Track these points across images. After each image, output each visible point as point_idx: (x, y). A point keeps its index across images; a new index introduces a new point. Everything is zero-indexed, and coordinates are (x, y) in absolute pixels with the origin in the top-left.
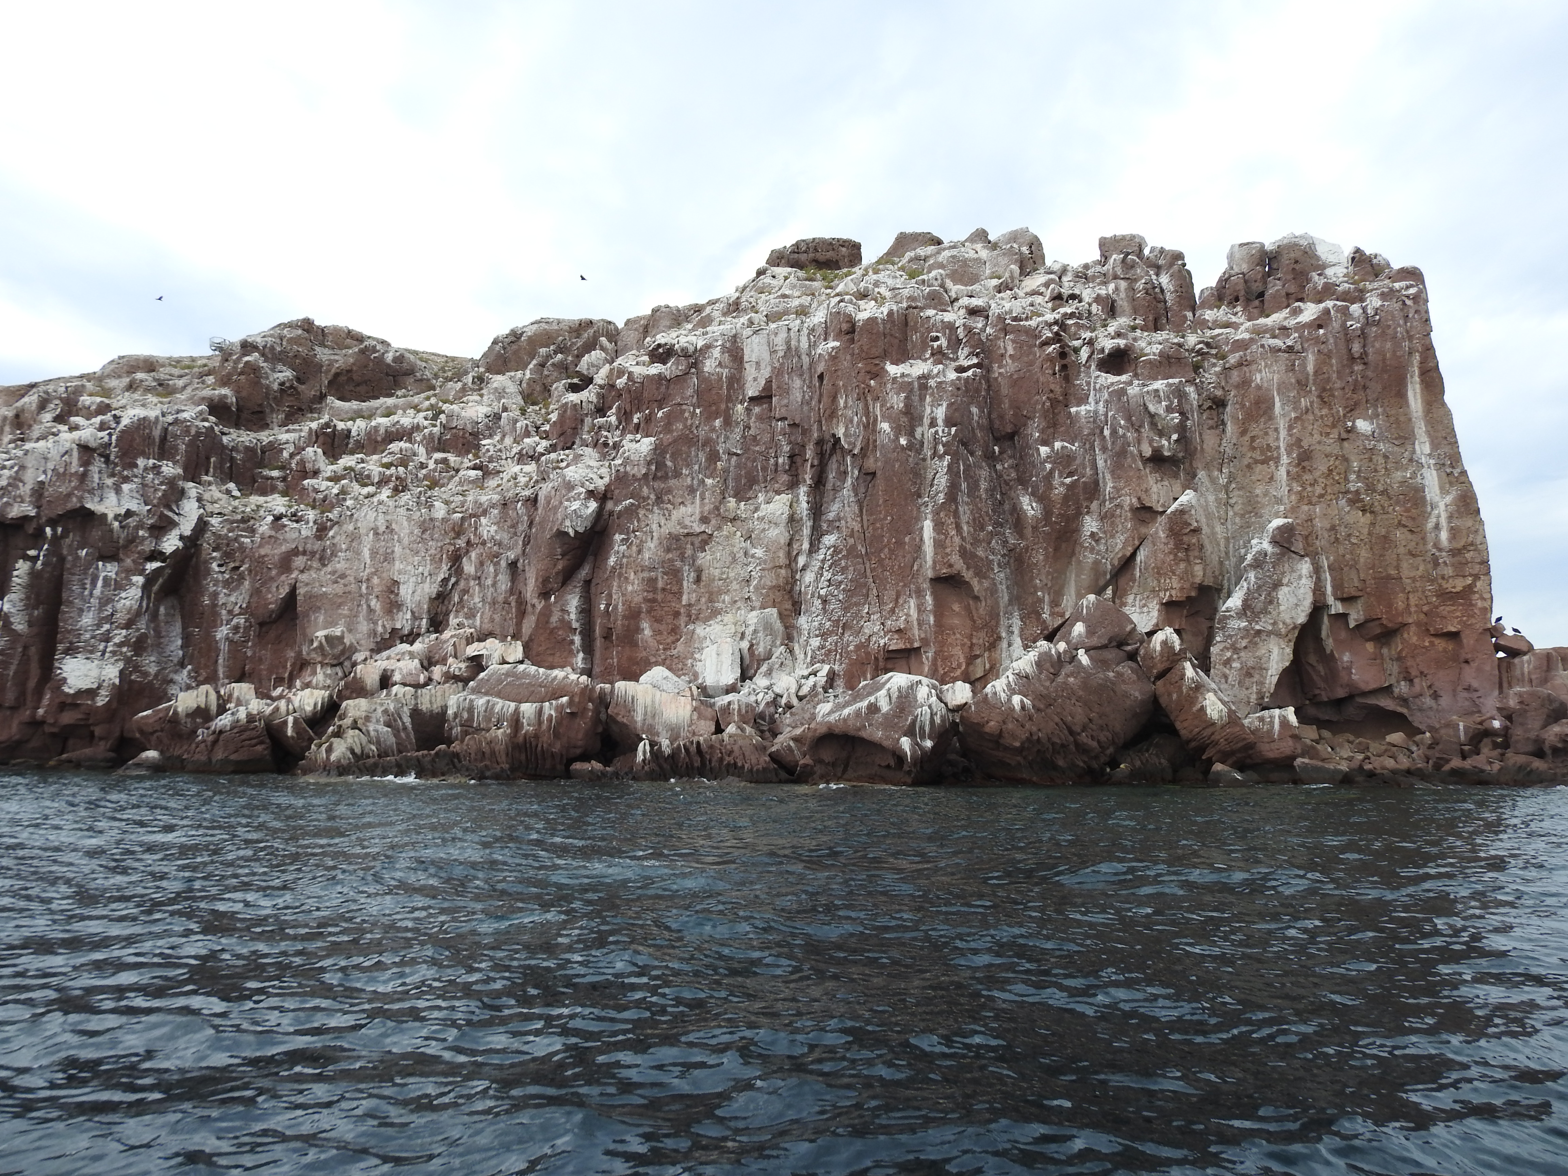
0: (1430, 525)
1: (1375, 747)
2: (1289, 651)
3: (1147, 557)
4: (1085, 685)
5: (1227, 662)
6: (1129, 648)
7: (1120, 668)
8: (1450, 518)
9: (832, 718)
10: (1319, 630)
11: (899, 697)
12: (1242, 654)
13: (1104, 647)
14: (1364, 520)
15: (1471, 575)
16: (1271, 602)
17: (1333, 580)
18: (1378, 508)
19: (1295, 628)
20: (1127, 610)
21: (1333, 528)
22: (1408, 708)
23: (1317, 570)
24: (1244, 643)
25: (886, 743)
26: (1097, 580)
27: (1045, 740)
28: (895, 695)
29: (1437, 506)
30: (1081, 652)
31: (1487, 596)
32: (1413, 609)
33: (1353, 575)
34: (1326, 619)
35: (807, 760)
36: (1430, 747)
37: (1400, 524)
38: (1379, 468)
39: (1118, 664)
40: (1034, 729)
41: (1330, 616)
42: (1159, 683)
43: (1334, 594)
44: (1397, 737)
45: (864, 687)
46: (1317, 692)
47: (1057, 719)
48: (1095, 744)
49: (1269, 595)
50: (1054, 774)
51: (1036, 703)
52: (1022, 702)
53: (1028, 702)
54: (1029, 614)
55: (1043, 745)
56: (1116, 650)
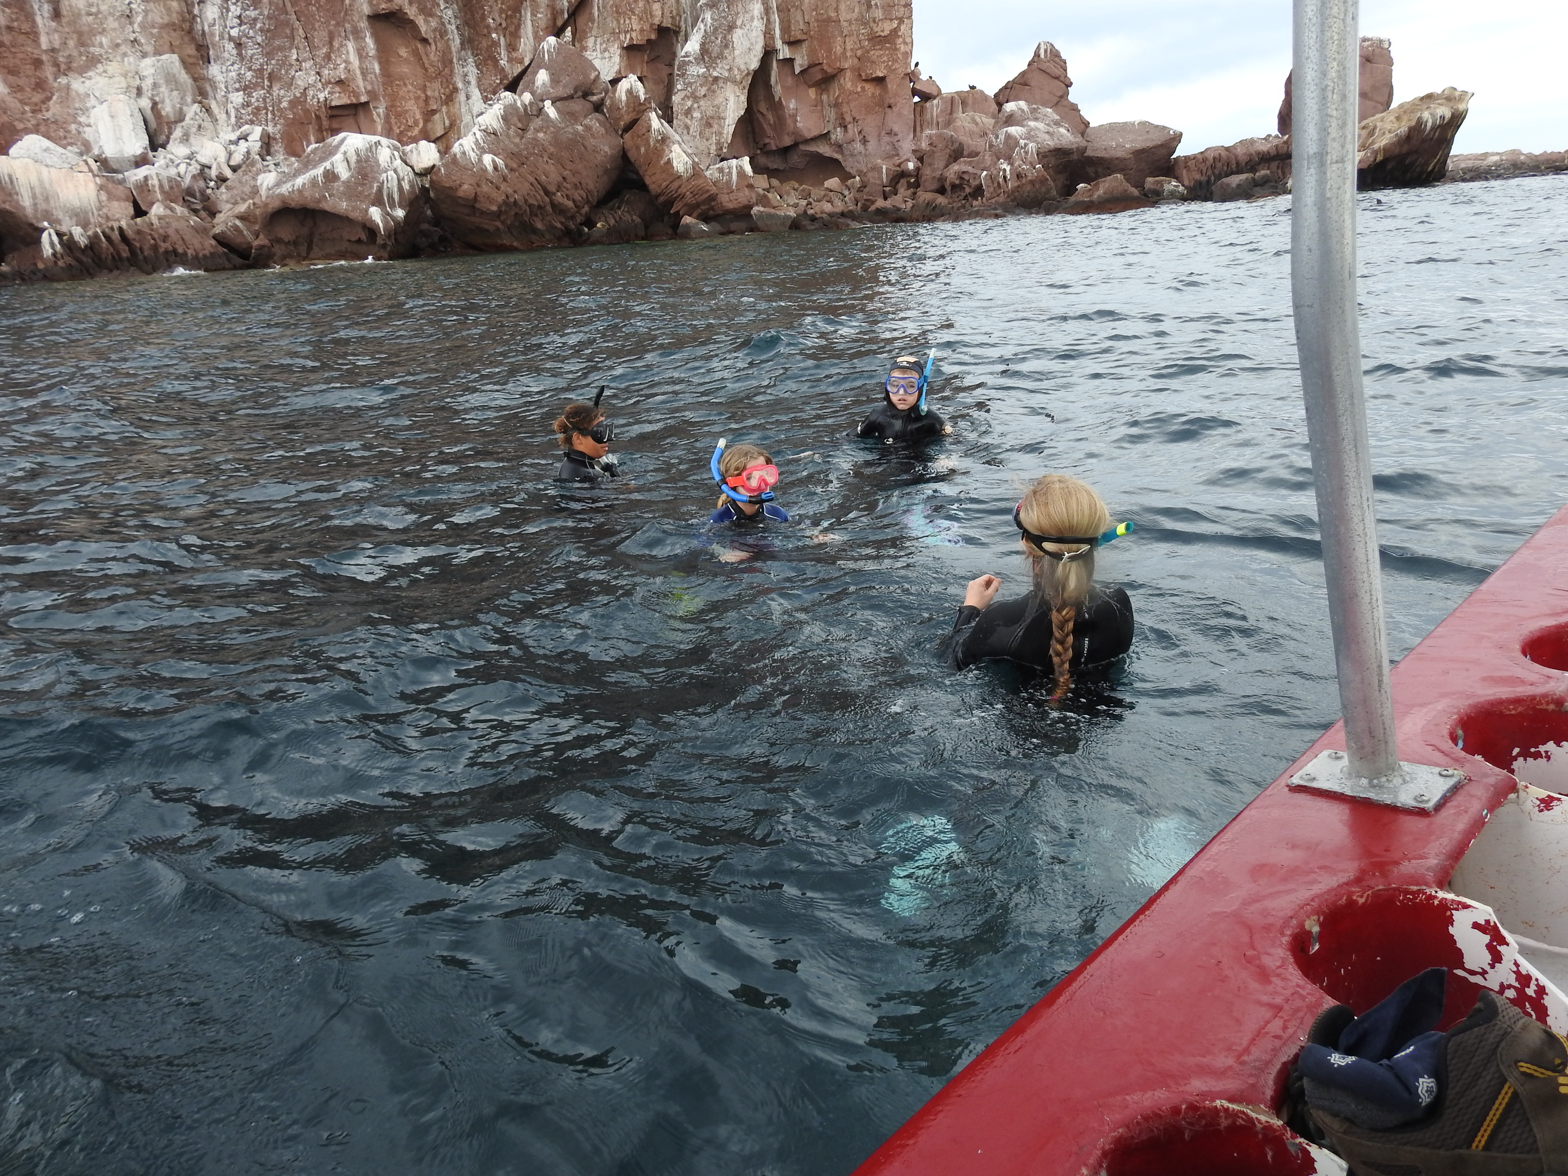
1: (816, 192)
2: (743, 98)
4: (556, 141)
5: (688, 112)
6: (595, 98)
7: (587, 121)
9: (285, 189)
10: (769, 76)
11: (359, 161)
12: (702, 103)
13: (571, 97)
15: (897, 18)
16: (726, 46)
17: (781, 22)
19: (748, 74)
20: (589, 55)
22: (842, 153)
23: (767, 10)
24: (703, 91)
25: (355, 215)
26: (554, 19)
27: (521, 203)
28: (353, 159)
30: (547, 103)
31: (908, 40)
32: (849, 54)
33: (799, 18)
34: (775, 65)
35: (262, 240)
36: (860, 190)
39: (586, 117)
40: (510, 191)
41: (778, 61)
42: (627, 136)
43: (782, 38)
44: (833, 182)
45: (314, 151)
46: (767, 141)
47: (532, 179)
48: (570, 204)
49: (725, 38)
50: (534, 237)
51: (509, 162)
52: (494, 161)
53: (500, 162)
54: (485, 60)
55: (520, 207)
56: (582, 101)
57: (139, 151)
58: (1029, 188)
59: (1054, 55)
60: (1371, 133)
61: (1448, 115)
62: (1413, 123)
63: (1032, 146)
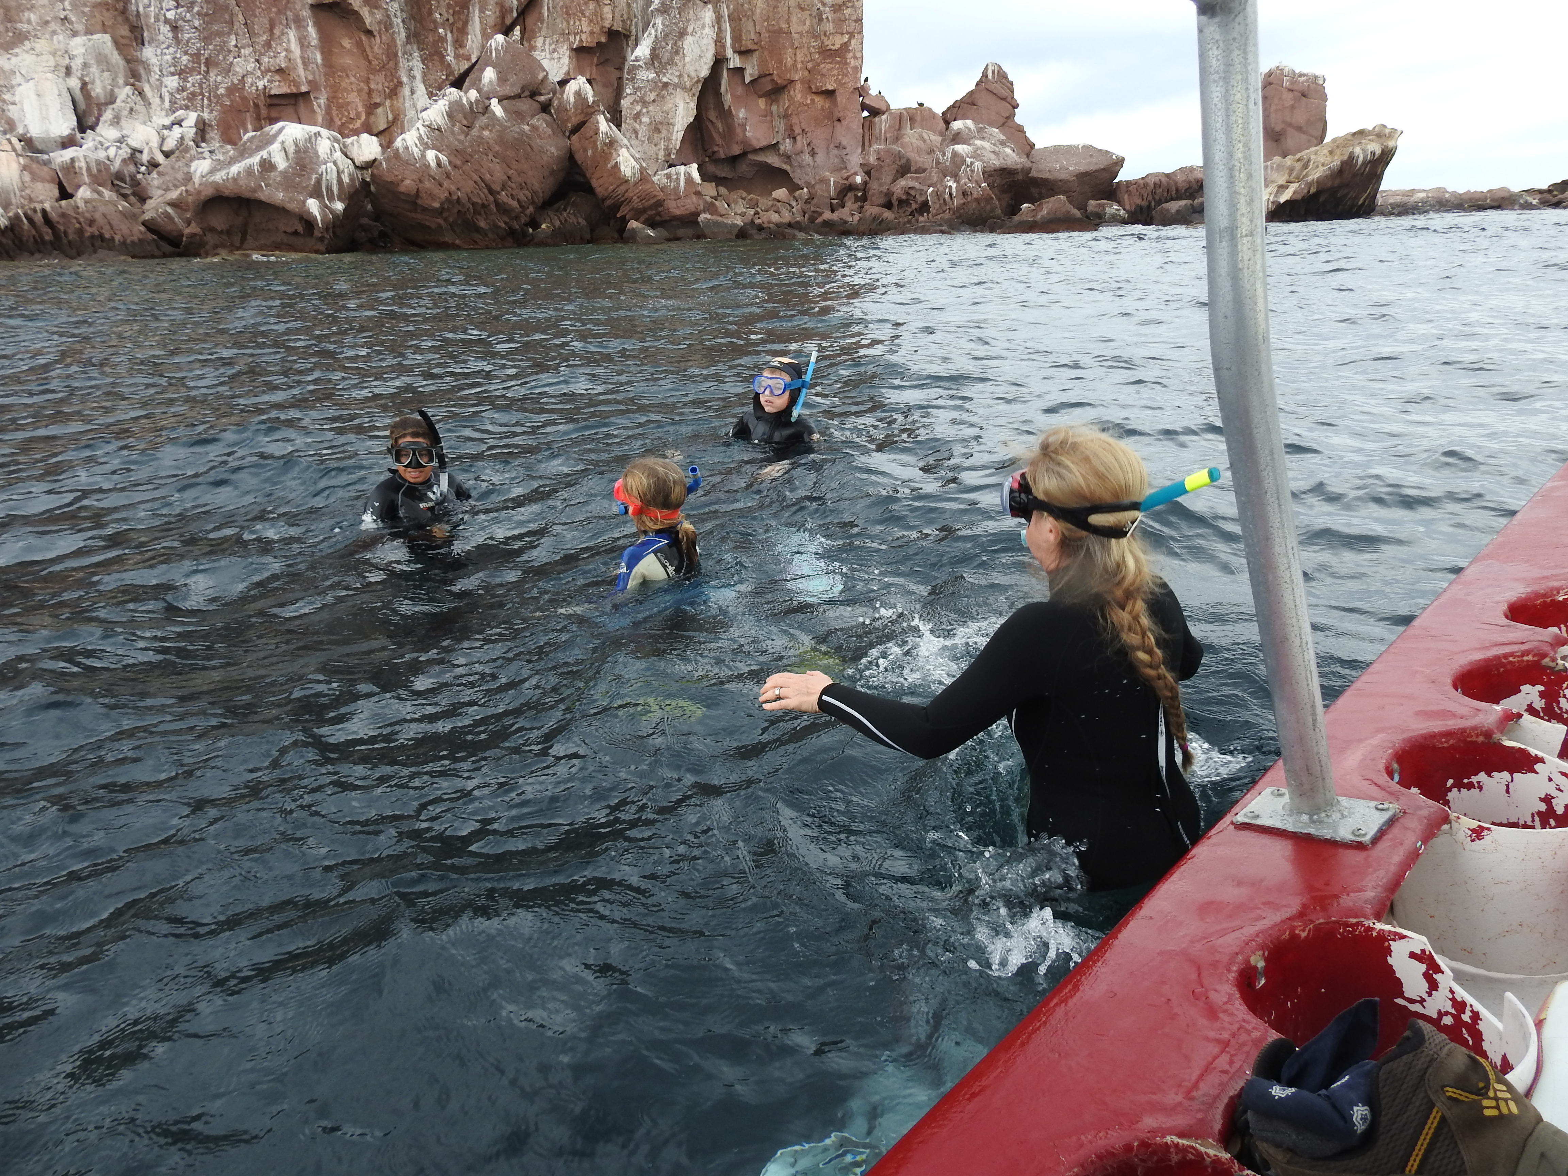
1: (764, 202)
2: (693, 105)
4: (501, 140)
5: (637, 117)
6: (542, 99)
7: (534, 121)
9: (219, 177)
10: (719, 84)
11: (297, 152)
12: (651, 108)
13: (518, 96)
15: (847, 33)
16: (677, 53)
17: (732, 31)
19: (698, 81)
20: (537, 54)
22: (791, 165)
23: (719, 19)
24: (652, 96)
25: (292, 206)
26: (503, 18)
27: (464, 200)
28: (291, 149)
30: (494, 102)
31: (858, 55)
32: (799, 66)
33: (751, 27)
34: (725, 73)
35: (194, 228)
36: (807, 202)
39: (533, 116)
40: (453, 188)
41: (729, 69)
42: (574, 138)
43: (733, 47)
44: (781, 193)
45: (251, 140)
46: (716, 149)
47: (477, 178)
48: (515, 204)
49: (675, 44)
50: (477, 237)
51: (453, 159)
52: (437, 157)
53: (443, 158)
54: (431, 55)
55: (463, 205)
56: (530, 101)
57: (66, 132)
58: (974, 205)
59: (1002, 76)
60: (1306, 166)
61: (1378, 151)
62: (1345, 158)
63: (978, 165)
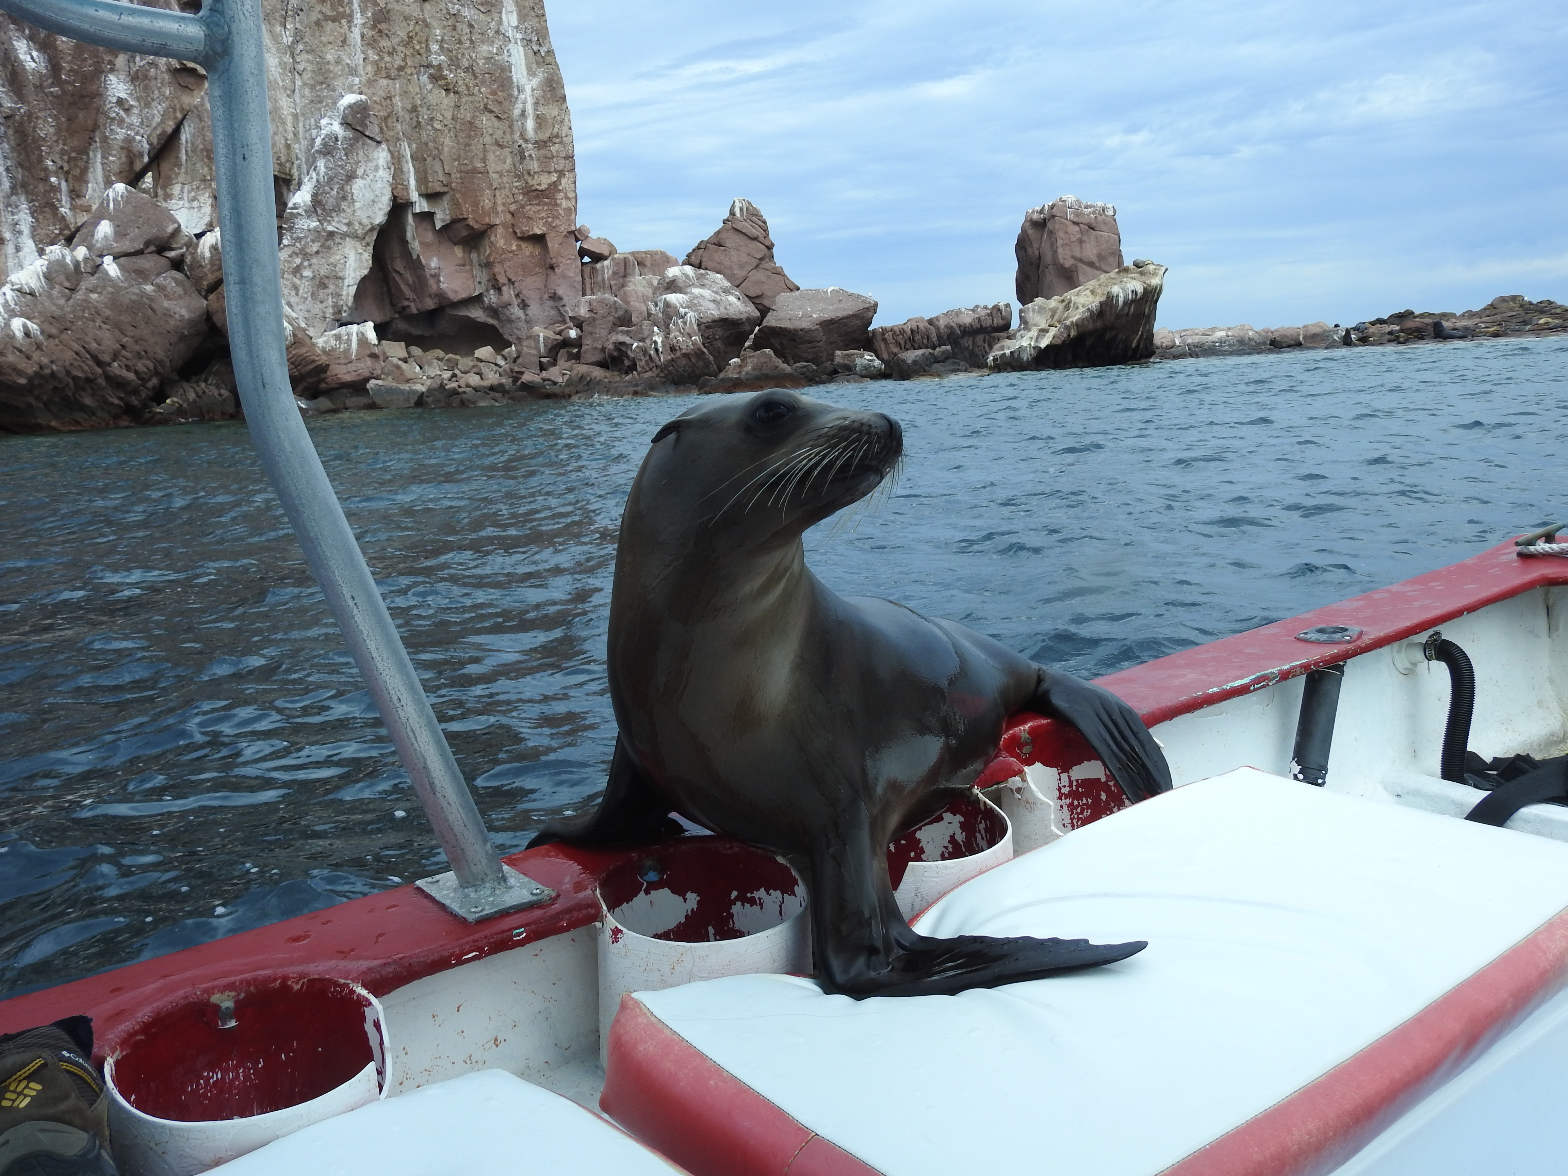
0: (517, 112)
1: (465, 362)
2: (367, 257)
3: (194, 135)
4: (114, 303)
5: (297, 270)
6: (172, 254)
7: (160, 280)
8: (536, 104)
10: (404, 231)
12: (314, 261)
13: (139, 253)
14: (448, 101)
15: (556, 171)
16: (344, 198)
17: (417, 172)
18: (462, 89)
19: (372, 229)
20: (173, 204)
21: (414, 109)
22: (498, 319)
23: (396, 160)
24: (315, 247)
26: (131, 163)
27: (62, 374)
29: (523, 90)
30: (108, 260)
31: (571, 195)
32: (500, 208)
33: (438, 167)
34: (410, 219)
36: (515, 361)
37: (487, 109)
38: (464, 38)
39: (158, 275)
40: (45, 360)
41: (415, 215)
42: (211, 297)
43: (418, 189)
44: (485, 352)
46: (406, 303)
47: (77, 347)
48: (131, 376)
49: (342, 188)
50: (79, 416)
51: (46, 327)
52: (25, 326)
53: (33, 326)
55: (60, 380)
56: (156, 257)
58: (684, 361)
59: (753, 214)
60: (1067, 307)
61: (1140, 290)
62: (1103, 299)
63: (691, 316)
